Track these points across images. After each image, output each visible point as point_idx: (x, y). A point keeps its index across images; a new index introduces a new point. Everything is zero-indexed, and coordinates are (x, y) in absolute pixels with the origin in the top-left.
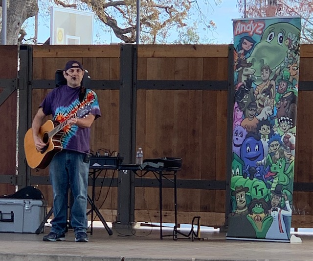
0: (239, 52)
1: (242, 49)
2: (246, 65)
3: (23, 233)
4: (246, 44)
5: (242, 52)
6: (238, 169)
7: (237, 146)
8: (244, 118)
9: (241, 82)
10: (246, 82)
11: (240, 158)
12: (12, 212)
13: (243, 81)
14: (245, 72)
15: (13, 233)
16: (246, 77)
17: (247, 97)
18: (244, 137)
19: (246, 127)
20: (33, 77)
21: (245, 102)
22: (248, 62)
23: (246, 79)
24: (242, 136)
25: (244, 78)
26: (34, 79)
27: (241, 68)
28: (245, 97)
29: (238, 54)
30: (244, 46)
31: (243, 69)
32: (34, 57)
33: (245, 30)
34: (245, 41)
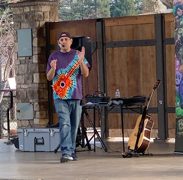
0: (176, 18)
1: (177, 15)
2: (180, 26)
3: (50, 152)
4: (179, 11)
5: (177, 17)
6: (178, 102)
7: (177, 86)
8: (180, 65)
9: (177, 39)
10: (180, 39)
11: (179, 95)
12: (42, 138)
13: (179, 39)
14: (180, 32)
15: (44, 152)
16: (180, 35)
17: (181, 50)
18: (181, 79)
19: (182, 72)
20: (106, 40)
21: (180, 53)
22: (181, 24)
23: (180, 37)
24: (179, 79)
25: (179, 36)
26: (106, 41)
27: (177, 29)
28: (180, 50)
29: (175, 19)
30: (178, 13)
31: (178, 29)
32: (105, 26)
33: (178, 1)
34: (179, 9)
